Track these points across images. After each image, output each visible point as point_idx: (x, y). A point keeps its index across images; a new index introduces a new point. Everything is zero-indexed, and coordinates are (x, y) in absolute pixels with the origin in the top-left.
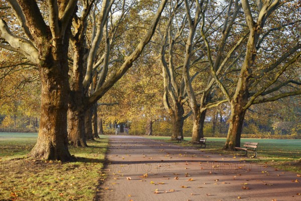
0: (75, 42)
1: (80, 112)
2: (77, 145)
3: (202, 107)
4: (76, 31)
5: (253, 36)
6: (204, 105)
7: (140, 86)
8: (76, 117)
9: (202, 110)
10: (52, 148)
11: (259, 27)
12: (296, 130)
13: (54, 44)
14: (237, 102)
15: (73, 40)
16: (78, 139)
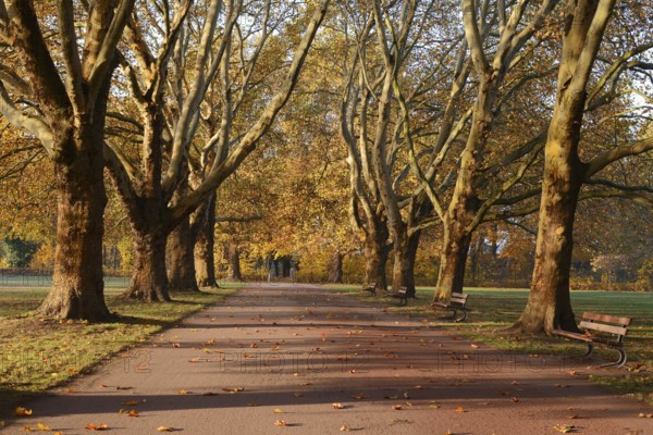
0: (146, 105)
1: (156, 238)
2: (149, 298)
3: (411, 226)
4: (149, 85)
5: (484, 92)
6: (415, 222)
7: (307, 182)
8: (148, 246)
9: (410, 232)
10: (74, 300)
11: (496, 73)
12: (646, 274)
13: (77, 123)
14: (455, 218)
15: (141, 102)
16: (152, 288)
